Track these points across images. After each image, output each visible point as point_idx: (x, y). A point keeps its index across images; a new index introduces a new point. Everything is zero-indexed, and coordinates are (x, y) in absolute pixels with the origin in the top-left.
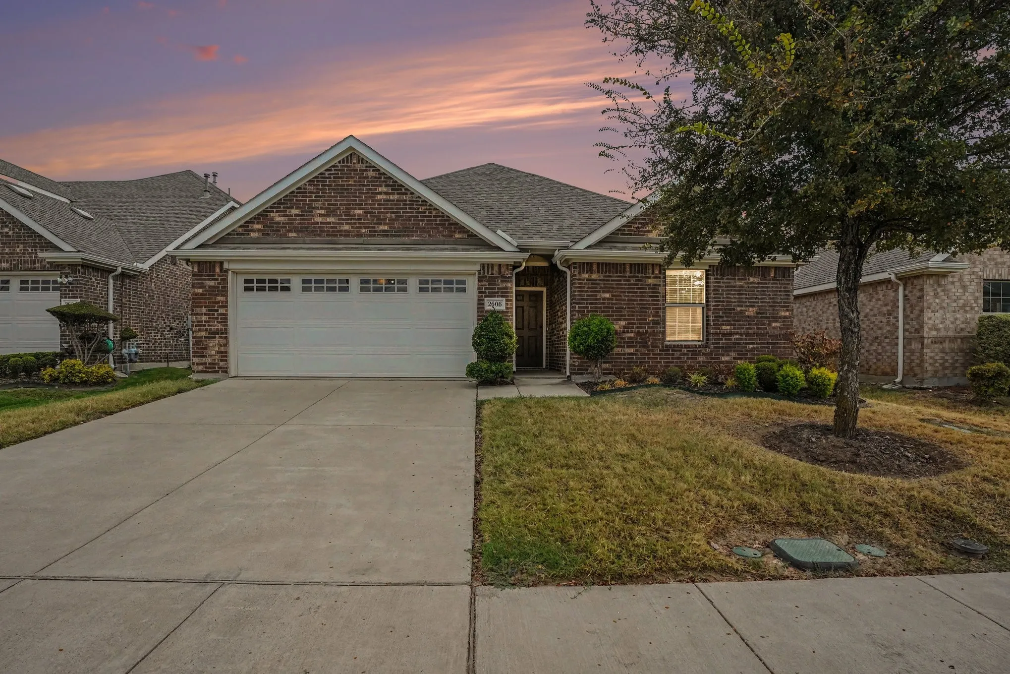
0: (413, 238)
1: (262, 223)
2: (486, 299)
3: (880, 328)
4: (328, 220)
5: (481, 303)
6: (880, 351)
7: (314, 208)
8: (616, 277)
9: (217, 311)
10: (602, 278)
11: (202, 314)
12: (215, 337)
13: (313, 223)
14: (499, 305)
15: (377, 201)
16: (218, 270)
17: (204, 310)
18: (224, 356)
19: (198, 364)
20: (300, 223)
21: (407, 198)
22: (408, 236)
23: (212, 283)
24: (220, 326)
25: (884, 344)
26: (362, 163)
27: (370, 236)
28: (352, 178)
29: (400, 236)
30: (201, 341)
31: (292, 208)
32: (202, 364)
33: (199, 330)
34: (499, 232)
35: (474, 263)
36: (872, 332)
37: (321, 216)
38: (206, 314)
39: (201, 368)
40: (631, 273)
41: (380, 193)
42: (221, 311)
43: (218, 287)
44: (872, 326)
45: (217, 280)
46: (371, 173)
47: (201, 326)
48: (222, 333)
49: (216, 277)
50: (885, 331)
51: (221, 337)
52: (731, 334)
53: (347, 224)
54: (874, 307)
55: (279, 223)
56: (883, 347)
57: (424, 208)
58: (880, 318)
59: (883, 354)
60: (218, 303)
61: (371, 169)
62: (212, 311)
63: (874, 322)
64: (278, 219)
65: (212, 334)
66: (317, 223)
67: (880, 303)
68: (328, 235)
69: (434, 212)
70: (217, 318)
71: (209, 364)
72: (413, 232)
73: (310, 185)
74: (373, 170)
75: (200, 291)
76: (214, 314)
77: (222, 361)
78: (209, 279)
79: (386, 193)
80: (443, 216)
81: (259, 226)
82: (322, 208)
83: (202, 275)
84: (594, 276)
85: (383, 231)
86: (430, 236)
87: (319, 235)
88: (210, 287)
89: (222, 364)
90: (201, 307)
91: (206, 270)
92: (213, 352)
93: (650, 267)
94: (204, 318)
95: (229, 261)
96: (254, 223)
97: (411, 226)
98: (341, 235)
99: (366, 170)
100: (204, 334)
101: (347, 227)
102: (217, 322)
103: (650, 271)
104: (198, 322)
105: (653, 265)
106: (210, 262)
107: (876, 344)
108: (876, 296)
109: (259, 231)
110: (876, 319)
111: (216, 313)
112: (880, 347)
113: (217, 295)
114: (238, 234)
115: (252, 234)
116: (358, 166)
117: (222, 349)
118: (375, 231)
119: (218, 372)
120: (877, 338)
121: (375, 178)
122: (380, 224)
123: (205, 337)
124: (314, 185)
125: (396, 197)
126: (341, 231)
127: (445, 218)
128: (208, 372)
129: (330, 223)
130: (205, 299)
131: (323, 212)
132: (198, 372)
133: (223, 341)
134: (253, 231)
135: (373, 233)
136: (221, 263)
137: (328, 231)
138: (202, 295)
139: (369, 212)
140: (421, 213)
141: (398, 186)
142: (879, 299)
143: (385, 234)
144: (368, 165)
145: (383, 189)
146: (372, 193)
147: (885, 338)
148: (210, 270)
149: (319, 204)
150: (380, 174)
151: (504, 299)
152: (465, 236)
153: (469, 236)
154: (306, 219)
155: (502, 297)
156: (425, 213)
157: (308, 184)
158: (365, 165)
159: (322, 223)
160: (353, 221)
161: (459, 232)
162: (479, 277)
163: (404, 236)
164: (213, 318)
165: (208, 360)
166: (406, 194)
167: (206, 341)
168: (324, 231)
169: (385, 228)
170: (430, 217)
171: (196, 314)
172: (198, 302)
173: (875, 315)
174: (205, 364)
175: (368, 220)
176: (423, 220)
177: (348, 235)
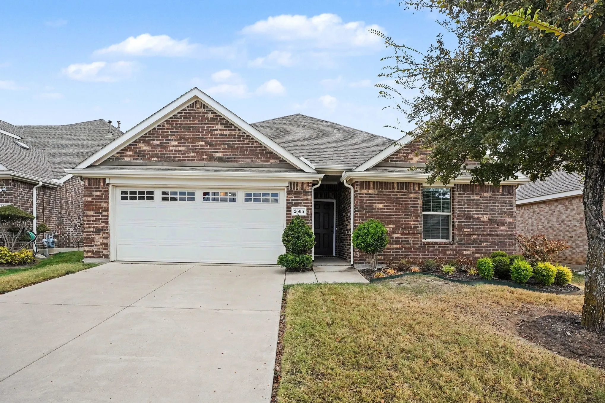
0: (240, 163)
1: (133, 151)
2: (292, 208)
3: (575, 230)
4: (180, 149)
5: (289, 211)
6: (574, 247)
7: (169, 140)
8: (387, 192)
9: (101, 213)
10: (377, 193)
11: (91, 216)
12: (100, 233)
13: (169, 151)
14: (302, 212)
15: (214, 135)
16: (102, 184)
17: (92, 213)
18: (106, 246)
19: (88, 251)
20: (160, 151)
21: (236, 133)
22: (236, 161)
23: (98, 193)
24: (103, 224)
26: (204, 108)
27: (210, 161)
28: (197, 118)
29: (231, 161)
30: (90, 235)
31: (154, 140)
32: (90, 251)
33: (89, 227)
34: (302, 158)
35: (284, 181)
36: (567, 233)
37: (174, 146)
38: (93, 216)
39: (90, 254)
40: (398, 189)
41: (217, 130)
42: (105, 213)
43: (102, 197)
44: (567, 228)
45: (101, 191)
46: (210, 115)
47: (90, 224)
48: (105, 230)
49: (101, 189)
50: (578, 232)
51: (104, 233)
52: (470, 235)
53: (193, 152)
54: (569, 215)
55: (145, 150)
56: (577, 244)
57: (248, 140)
58: (574, 222)
59: (577, 249)
60: (102, 208)
61: (210, 112)
62: (98, 213)
63: (569, 226)
64: (144, 148)
65: (98, 230)
66: (172, 151)
67: (574, 212)
68: (179, 160)
69: (255, 144)
70: (101, 219)
71: (96, 251)
72: (239, 158)
73: (167, 124)
74: (212, 113)
75: (89, 199)
76: (99, 216)
77: (104, 249)
78: (96, 191)
79: (220, 130)
80: (261, 147)
81: (131, 153)
82: (175, 140)
83: (91, 188)
84: (371, 192)
85: (218, 157)
86: (252, 161)
87: (173, 160)
88: (96, 196)
89: (104, 252)
90: (91, 211)
91: (94, 184)
92: (99, 243)
93: (412, 185)
94: (92, 219)
95: (110, 178)
96: (127, 151)
97: (239, 154)
98: (188, 160)
99: (206, 113)
100: (92, 230)
101: (193, 154)
102: (102, 222)
103: (412, 188)
104: (88, 221)
105: (414, 183)
106: (97, 179)
108: (571, 207)
109: (131, 156)
110: (572, 224)
111: (100, 215)
112: (574, 244)
113: (101, 202)
114: (116, 159)
115: (126, 159)
116: (201, 110)
117: (105, 241)
118: (214, 157)
119: (102, 257)
120: (572, 237)
121: (213, 118)
122: (217, 152)
123: (93, 232)
124: (170, 124)
125: (227, 133)
126: (189, 157)
127: (263, 148)
128: (95, 257)
129: (181, 151)
130: (93, 205)
131: (176, 143)
132: (88, 257)
133: (105, 235)
134: (126, 156)
135: (211, 159)
136: (104, 179)
137: (180, 157)
138: (91, 202)
139: (208, 144)
140: (246, 144)
141: (229, 124)
142: (573, 209)
143: (220, 159)
144: (208, 109)
145: (219, 127)
146: (211, 130)
147: (579, 237)
148: (96, 184)
149: (173, 138)
150: (216, 116)
151: (306, 208)
152: (277, 161)
153: (280, 161)
154: (164, 148)
155: (305, 206)
156: (249, 144)
157: (165, 123)
158: (206, 109)
159: (175, 151)
160: (197, 150)
161: (273, 159)
162: (287, 191)
163: (234, 161)
164: (99, 219)
165: (95, 249)
166: (235, 130)
167: (93, 235)
168: (176, 157)
169: (220, 155)
170: (253, 147)
171: (87, 216)
172: (88, 207)
173: (570, 221)
174: (93, 251)
175: (208, 149)
176: (247, 150)
177: (194, 160)
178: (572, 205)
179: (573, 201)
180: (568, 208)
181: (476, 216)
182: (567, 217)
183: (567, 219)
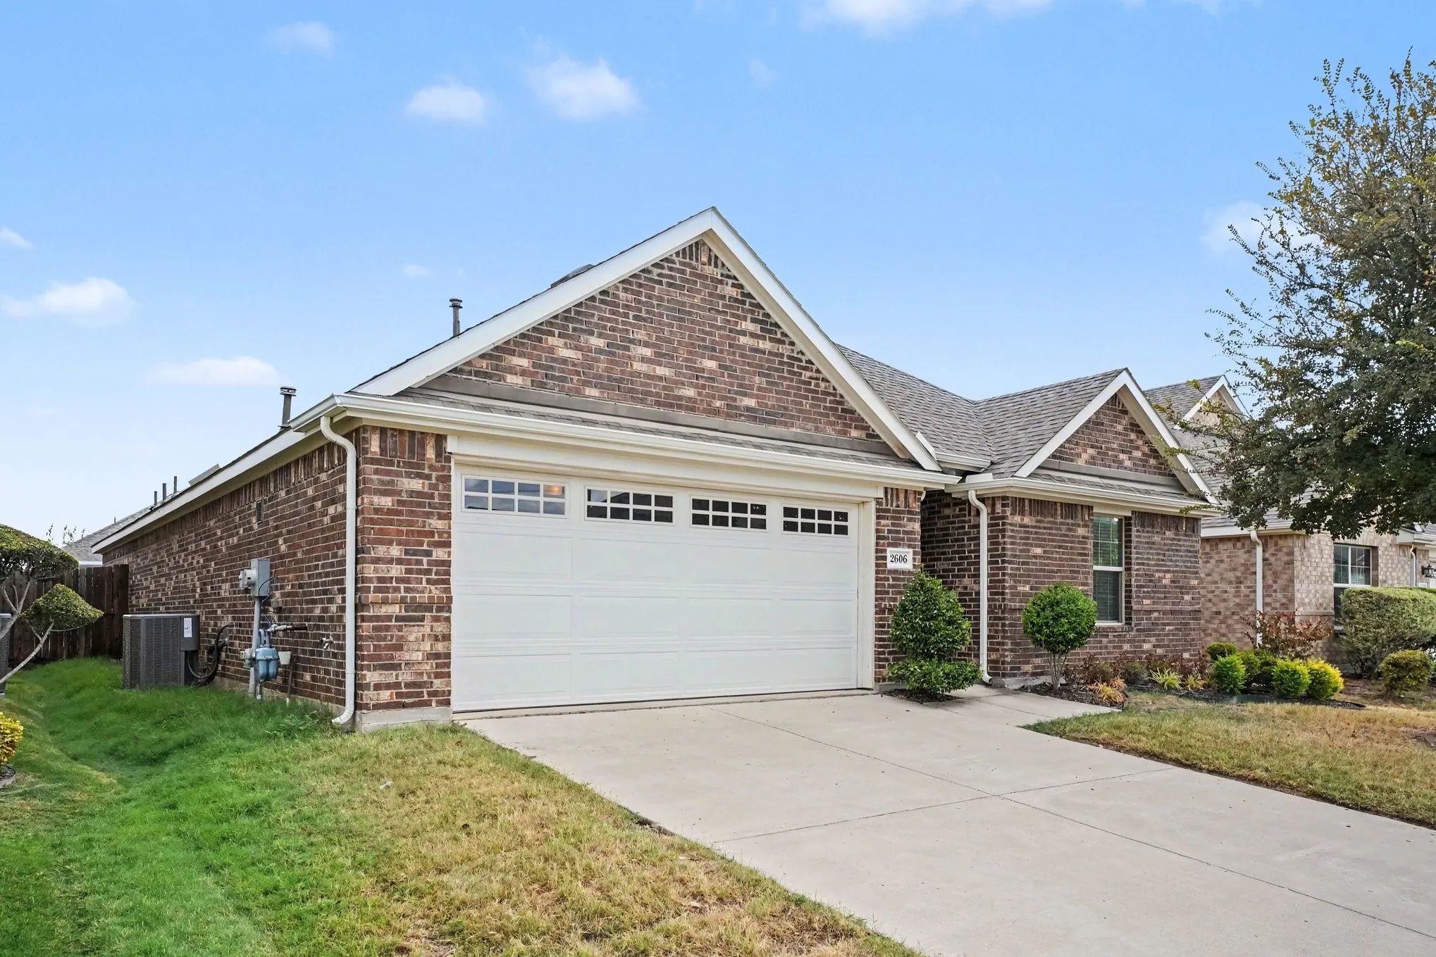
0: (794, 430)
1: (529, 356)
2: (889, 549)
3: (1225, 600)
4: (660, 371)
5: (880, 558)
6: (1223, 630)
7: (631, 341)
8: (1048, 522)
9: (428, 554)
10: (1034, 524)
11: (391, 561)
12: (422, 619)
13: (631, 374)
14: (904, 559)
15: (739, 347)
16: (430, 453)
17: (395, 551)
18: (442, 660)
19: (378, 687)
20: (607, 370)
21: (785, 349)
22: (786, 424)
23: (417, 485)
24: (436, 591)
25: (1229, 622)
26: (716, 266)
27: (729, 416)
28: (699, 292)
29: (774, 423)
30: (388, 628)
31: (592, 333)
32: (388, 686)
33: (385, 602)
34: (919, 436)
35: (875, 485)
36: (1210, 605)
37: (644, 360)
38: (400, 561)
39: (385, 695)
40: (1062, 518)
41: (743, 333)
42: (439, 554)
43: (432, 496)
44: (1210, 596)
45: (428, 477)
46: (729, 291)
47: (386, 590)
48: (439, 609)
49: (426, 471)
50: (1231, 604)
51: (436, 619)
52: (1151, 612)
53: (692, 385)
54: (1212, 570)
55: (564, 361)
56: (1228, 626)
57: (808, 374)
58: (1223, 586)
59: (1230, 635)
60: (431, 534)
61: (730, 281)
62: (415, 553)
63: (1213, 592)
64: (565, 353)
65: (415, 612)
66: (639, 374)
67: (1223, 566)
68: (658, 404)
69: (823, 385)
70: (428, 572)
71: (408, 685)
72: (792, 417)
73: (626, 290)
74: (733, 285)
75: (387, 502)
76: (419, 562)
77: (438, 676)
78: (408, 475)
79: (753, 335)
80: (834, 395)
81: (524, 363)
82: (646, 345)
83: (391, 463)
84: (1027, 520)
85: (748, 409)
86: (817, 429)
87: (642, 401)
88: (412, 493)
89: (438, 684)
90: (390, 543)
91: (403, 453)
92: (418, 656)
93: (1079, 508)
94: (396, 571)
95: (460, 435)
96: (512, 353)
97: (790, 406)
98: (680, 407)
99: (721, 282)
100: (395, 610)
101: (690, 392)
102: (429, 582)
103: (1079, 516)
104: (381, 580)
105: (1082, 506)
106: (412, 433)
107: (1217, 622)
108: (1217, 557)
109: (524, 373)
110: (1218, 588)
111: (425, 560)
112: (1223, 626)
113: (428, 515)
114: (477, 374)
115: (511, 379)
116: (709, 270)
117: (440, 647)
118: (737, 408)
119: (428, 704)
120: (1218, 613)
121: (736, 300)
122: (745, 395)
123: (398, 619)
124: (633, 292)
125: (766, 345)
126: (680, 398)
127: (838, 399)
128: (404, 706)
129: (660, 378)
130: (400, 523)
131: (648, 352)
132: (377, 707)
133: (440, 628)
134: (512, 370)
135: (733, 412)
136: (440, 439)
137: (658, 395)
138: (390, 512)
139: (726, 368)
140: (804, 383)
141: (771, 324)
142: (1222, 561)
143: (751, 415)
144: (726, 272)
145: (748, 326)
146: (731, 331)
147: (1233, 613)
148: (412, 452)
149: (641, 335)
150: (743, 294)
151: (911, 550)
152: (862, 434)
153: (869, 436)
154: (616, 363)
155: (909, 546)
156: (810, 383)
157: (621, 286)
158: (719, 271)
159: (648, 376)
160: (701, 382)
161: (856, 428)
162: (878, 510)
163: (781, 423)
164: (420, 572)
165: (405, 676)
166: (783, 342)
167: (400, 630)
168: (649, 393)
169: (751, 402)
170: (817, 392)
171: (377, 561)
172: (381, 531)
173: (1215, 582)
174: (397, 685)
175: (725, 383)
176: (806, 398)
177: (692, 409)
178: (1219, 553)
179: (1221, 546)
180: (1211, 558)
181: (1157, 575)
182: (1209, 575)
183: (1209, 578)
